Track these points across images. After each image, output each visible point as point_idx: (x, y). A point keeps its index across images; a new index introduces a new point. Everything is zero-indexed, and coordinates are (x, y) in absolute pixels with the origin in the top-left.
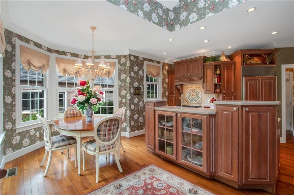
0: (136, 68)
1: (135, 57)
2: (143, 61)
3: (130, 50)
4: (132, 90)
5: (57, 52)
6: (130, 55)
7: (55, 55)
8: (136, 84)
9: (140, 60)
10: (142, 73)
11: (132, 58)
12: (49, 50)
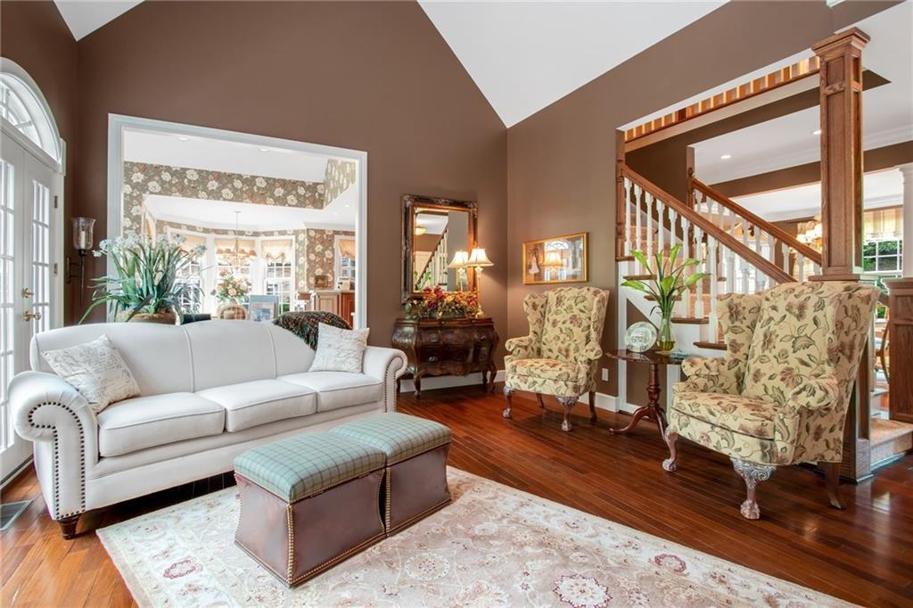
0: (319, 248)
1: (316, 231)
2: (332, 236)
3: (306, 224)
4: (312, 281)
5: (216, 231)
6: (308, 230)
7: (213, 236)
8: (319, 272)
9: (327, 236)
10: (332, 255)
11: (312, 234)
12: (206, 231)
